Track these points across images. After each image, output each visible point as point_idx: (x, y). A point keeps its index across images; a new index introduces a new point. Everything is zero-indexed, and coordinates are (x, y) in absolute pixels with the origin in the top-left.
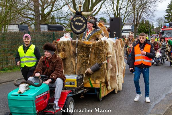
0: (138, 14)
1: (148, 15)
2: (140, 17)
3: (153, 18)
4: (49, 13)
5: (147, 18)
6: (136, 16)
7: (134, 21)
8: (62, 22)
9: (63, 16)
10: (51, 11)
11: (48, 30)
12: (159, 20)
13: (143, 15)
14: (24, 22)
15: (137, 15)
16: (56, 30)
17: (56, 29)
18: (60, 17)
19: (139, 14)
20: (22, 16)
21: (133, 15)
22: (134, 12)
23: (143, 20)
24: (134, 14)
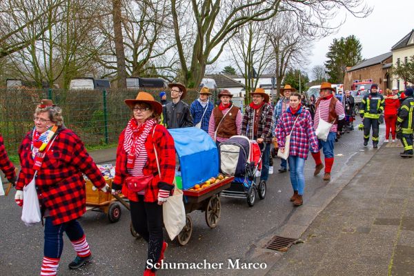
0: (282, 60)
1: (299, 62)
2: (286, 64)
3: (305, 66)
4: (145, 61)
5: (297, 67)
6: (280, 63)
7: (277, 71)
8: (166, 74)
9: (167, 65)
10: (148, 57)
11: (140, 86)
12: (317, 69)
13: (292, 62)
14: (106, 76)
15: (282, 62)
16: (153, 87)
17: (152, 85)
18: (162, 66)
19: (285, 60)
20: (104, 65)
21: (274, 61)
22: (277, 56)
23: (291, 70)
24: (277, 60)
